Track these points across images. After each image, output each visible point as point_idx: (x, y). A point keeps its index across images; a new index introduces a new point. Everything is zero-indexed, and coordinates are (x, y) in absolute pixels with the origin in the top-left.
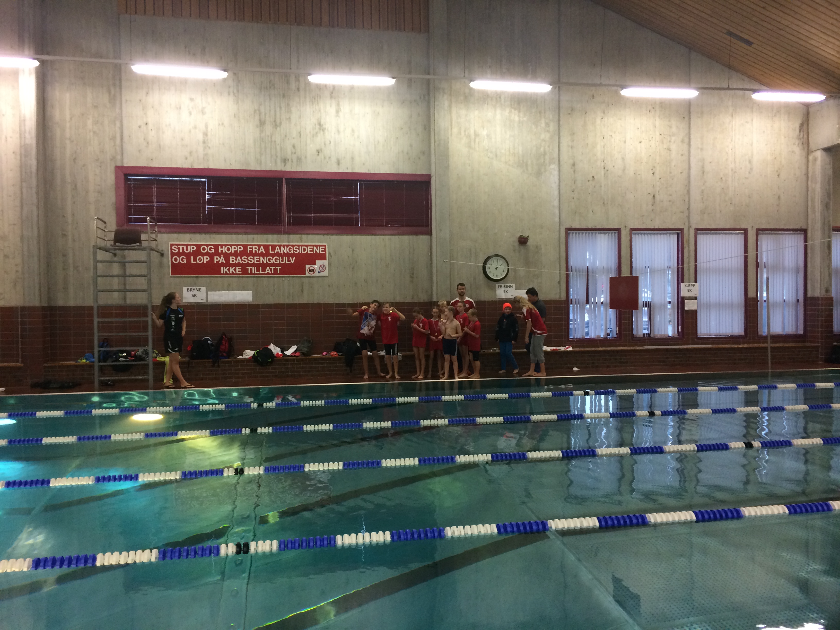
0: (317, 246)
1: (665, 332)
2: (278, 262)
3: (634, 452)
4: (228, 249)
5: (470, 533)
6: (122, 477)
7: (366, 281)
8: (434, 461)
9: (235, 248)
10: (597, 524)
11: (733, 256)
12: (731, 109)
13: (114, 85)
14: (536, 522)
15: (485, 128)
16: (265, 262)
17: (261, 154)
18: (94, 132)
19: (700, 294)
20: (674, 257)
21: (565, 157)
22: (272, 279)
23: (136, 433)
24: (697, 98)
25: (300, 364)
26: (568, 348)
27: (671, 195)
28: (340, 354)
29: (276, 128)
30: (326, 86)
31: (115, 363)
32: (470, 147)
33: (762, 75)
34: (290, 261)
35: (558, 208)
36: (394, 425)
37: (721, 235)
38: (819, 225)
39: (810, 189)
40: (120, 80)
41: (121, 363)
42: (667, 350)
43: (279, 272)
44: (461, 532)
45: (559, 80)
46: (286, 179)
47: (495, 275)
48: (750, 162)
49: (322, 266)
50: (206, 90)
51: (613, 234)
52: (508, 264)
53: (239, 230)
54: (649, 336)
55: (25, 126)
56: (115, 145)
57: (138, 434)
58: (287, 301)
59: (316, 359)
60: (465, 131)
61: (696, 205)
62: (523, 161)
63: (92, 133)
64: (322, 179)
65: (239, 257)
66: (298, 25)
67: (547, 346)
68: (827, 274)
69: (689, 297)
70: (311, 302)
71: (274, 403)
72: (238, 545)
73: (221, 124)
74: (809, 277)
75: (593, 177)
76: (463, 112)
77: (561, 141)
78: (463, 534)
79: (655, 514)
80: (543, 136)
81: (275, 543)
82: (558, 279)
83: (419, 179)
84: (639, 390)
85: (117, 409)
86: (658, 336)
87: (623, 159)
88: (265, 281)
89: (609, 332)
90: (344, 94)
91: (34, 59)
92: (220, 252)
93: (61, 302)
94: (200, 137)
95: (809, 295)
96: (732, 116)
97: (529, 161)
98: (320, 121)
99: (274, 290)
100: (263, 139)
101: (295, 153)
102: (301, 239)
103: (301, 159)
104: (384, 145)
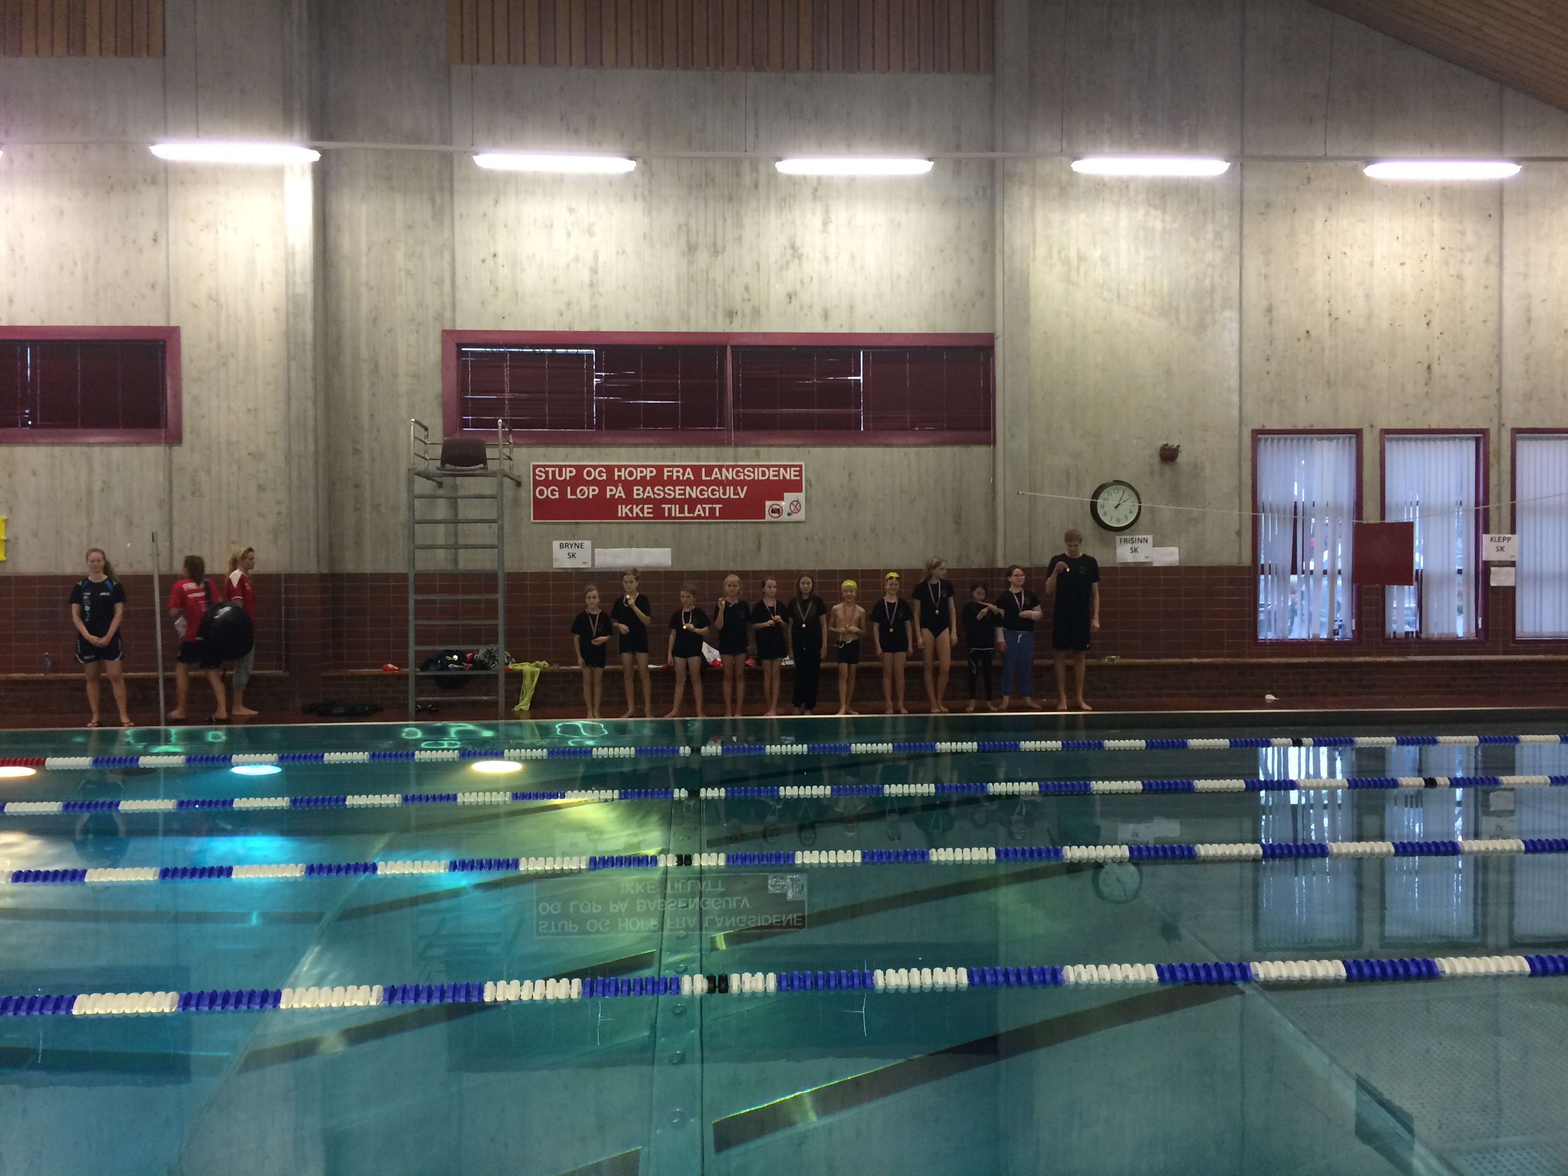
0: (785, 467)
1: (1449, 629)
2: (717, 496)
3: (1401, 850)
4: (631, 474)
5: (1108, 978)
7: (873, 530)
8: (1023, 854)
9: (642, 472)
10: (1343, 973)
13: (441, 189)
14: (1229, 965)
15: (1098, 246)
16: (694, 496)
17: (689, 303)
18: (408, 272)
19: (1522, 554)
20: (1469, 485)
21: (1252, 296)
22: (706, 526)
24: (1517, 177)
27: (1462, 365)
29: (716, 257)
30: (805, 178)
31: (440, 673)
32: (1068, 281)
34: (738, 494)
35: (1238, 392)
36: (940, 790)
40: (451, 180)
41: (451, 673)
42: (1454, 664)
43: (717, 515)
44: (1092, 975)
45: (1244, 153)
46: (732, 347)
47: (1114, 519)
49: (795, 503)
50: (596, 192)
51: (1347, 440)
52: (1139, 498)
53: (649, 440)
54: (1418, 637)
55: (294, 264)
56: (441, 294)
60: (1060, 252)
61: (1513, 386)
62: (1170, 305)
63: (403, 274)
64: (797, 347)
65: (649, 488)
66: (757, 70)
69: (1500, 561)
70: (774, 567)
72: (710, 979)
73: (621, 252)
75: (1308, 332)
76: (1056, 217)
77: (1245, 265)
78: (1096, 979)
79: (1452, 959)
80: (1209, 257)
81: (772, 980)
82: (1235, 528)
83: (973, 343)
84: (1402, 739)
86: (1436, 637)
87: (1367, 296)
88: (694, 531)
89: (1336, 627)
90: (838, 191)
91: (312, 148)
92: (616, 478)
93: (350, 567)
94: (585, 276)
97: (1183, 306)
98: (795, 242)
99: (710, 546)
100: (692, 277)
101: (749, 300)
102: (758, 454)
103: (759, 311)
104: (908, 282)
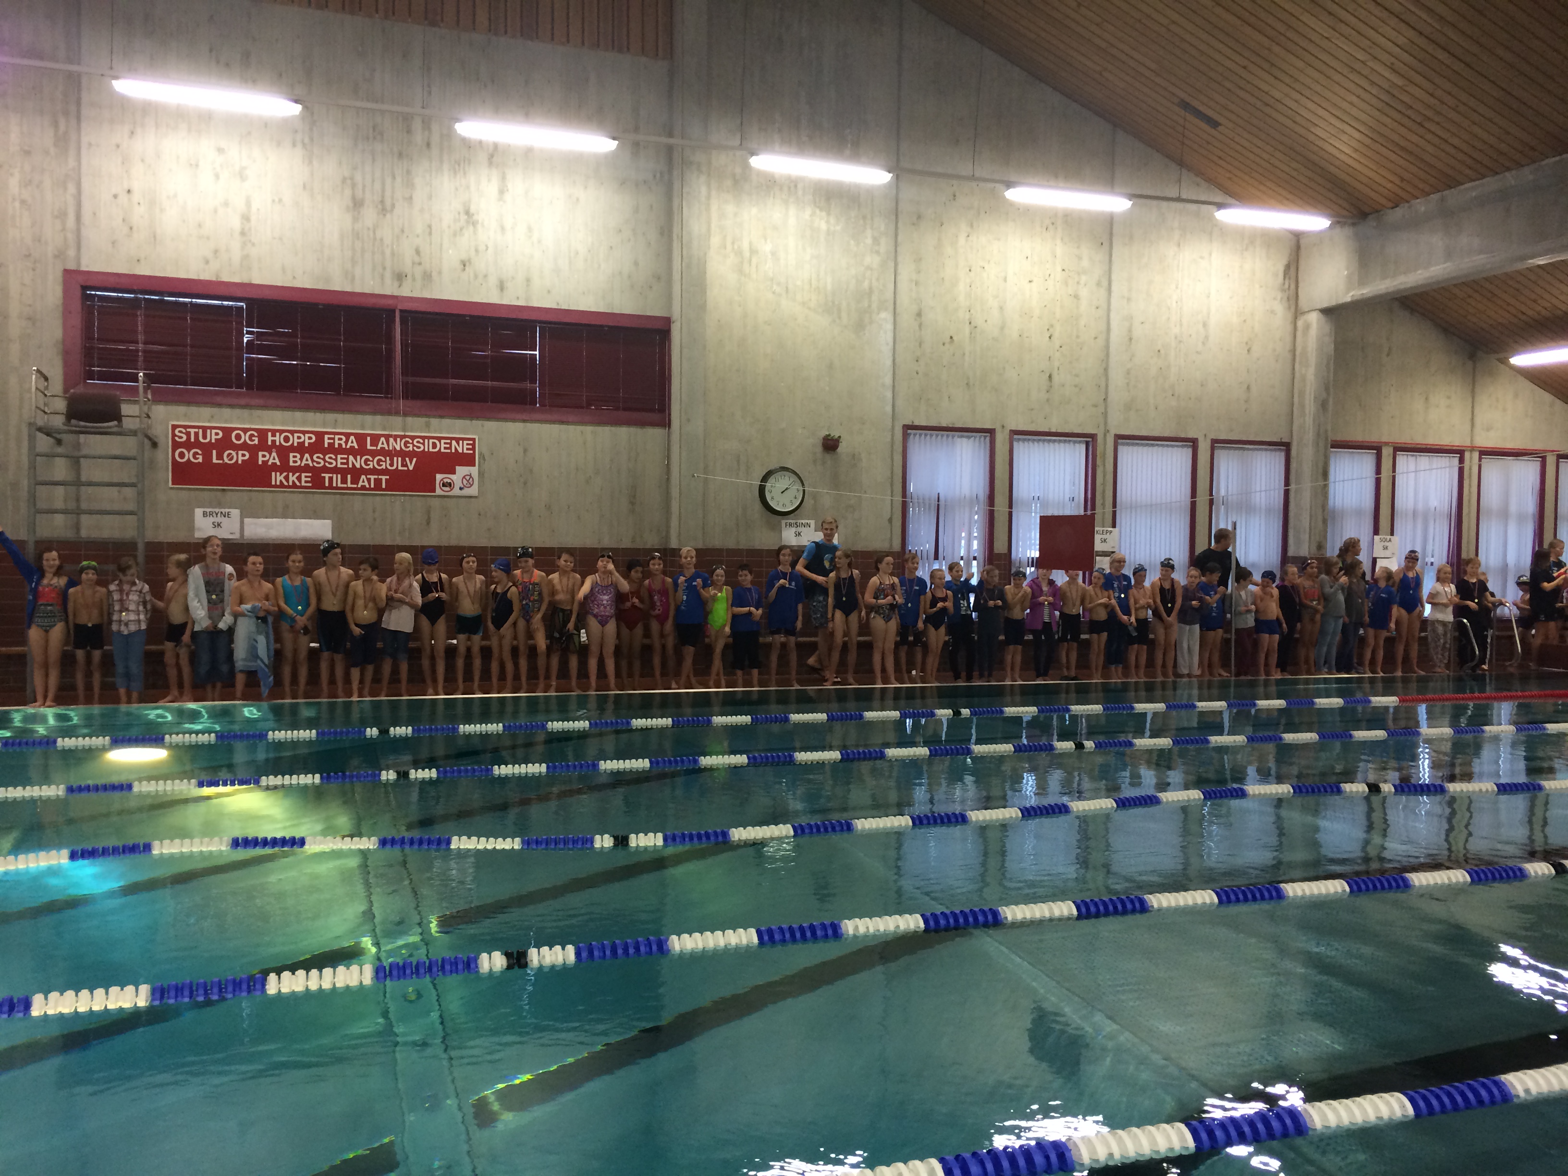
0: (458, 440)
2: (384, 467)
4: (287, 439)
7: (548, 507)
9: (299, 438)
11: (1174, 483)
12: (1178, 234)
13: (66, 113)
14: (981, 910)
15: (768, 241)
16: (358, 466)
17: (354, 262)
18: (23, 202)
20: (1080, 482)
21: (904, 300)
22: (370, 498)
24: (1127, 212)
27: (1077, 376)
29: (384, 215)
30: (480, 142)
32: (741, 272)
33: (1230, 179)
34: (406, 466)
35: (891, 389)
39: (1297, 375)
40: (78, 103)
43: (384, 486)
46: (402, 311)
47: (781, 503)
48: (1205, 325)
50: (249, 134)
51: (982, 439)
52: (803, 485)
56: (64, 229)
60: (733, 243)
61: (1117, 396)
62: (833, 302)
63: (17, 204)
64: (470, 316)
65: (307, 455)
66: (431, 24)
68: (1320, 518)
69: (1103, 552)
70: (444, 543)
71: (410, 728)
72: (509, 955)
73: (277, 200)
74: (1292, 523)
75: (951, 337)
76: (730, 208)
77: (899, 271)
80: (868, 260)
82: (887, 514)
83: (650, 325)
87: (1001, 308)
88: (357, 503)
90: (515, 159)
92: (270, 443)
94: (236, 223)
95: (1291, 553)
96: (1179, 245)
97: (844, 304)
98: (469, 208)
99: (375, 519)
100: (358, 234)
101: (420, 264)
102: (428, 425)
103: (431, 276)
104: (586, 260)
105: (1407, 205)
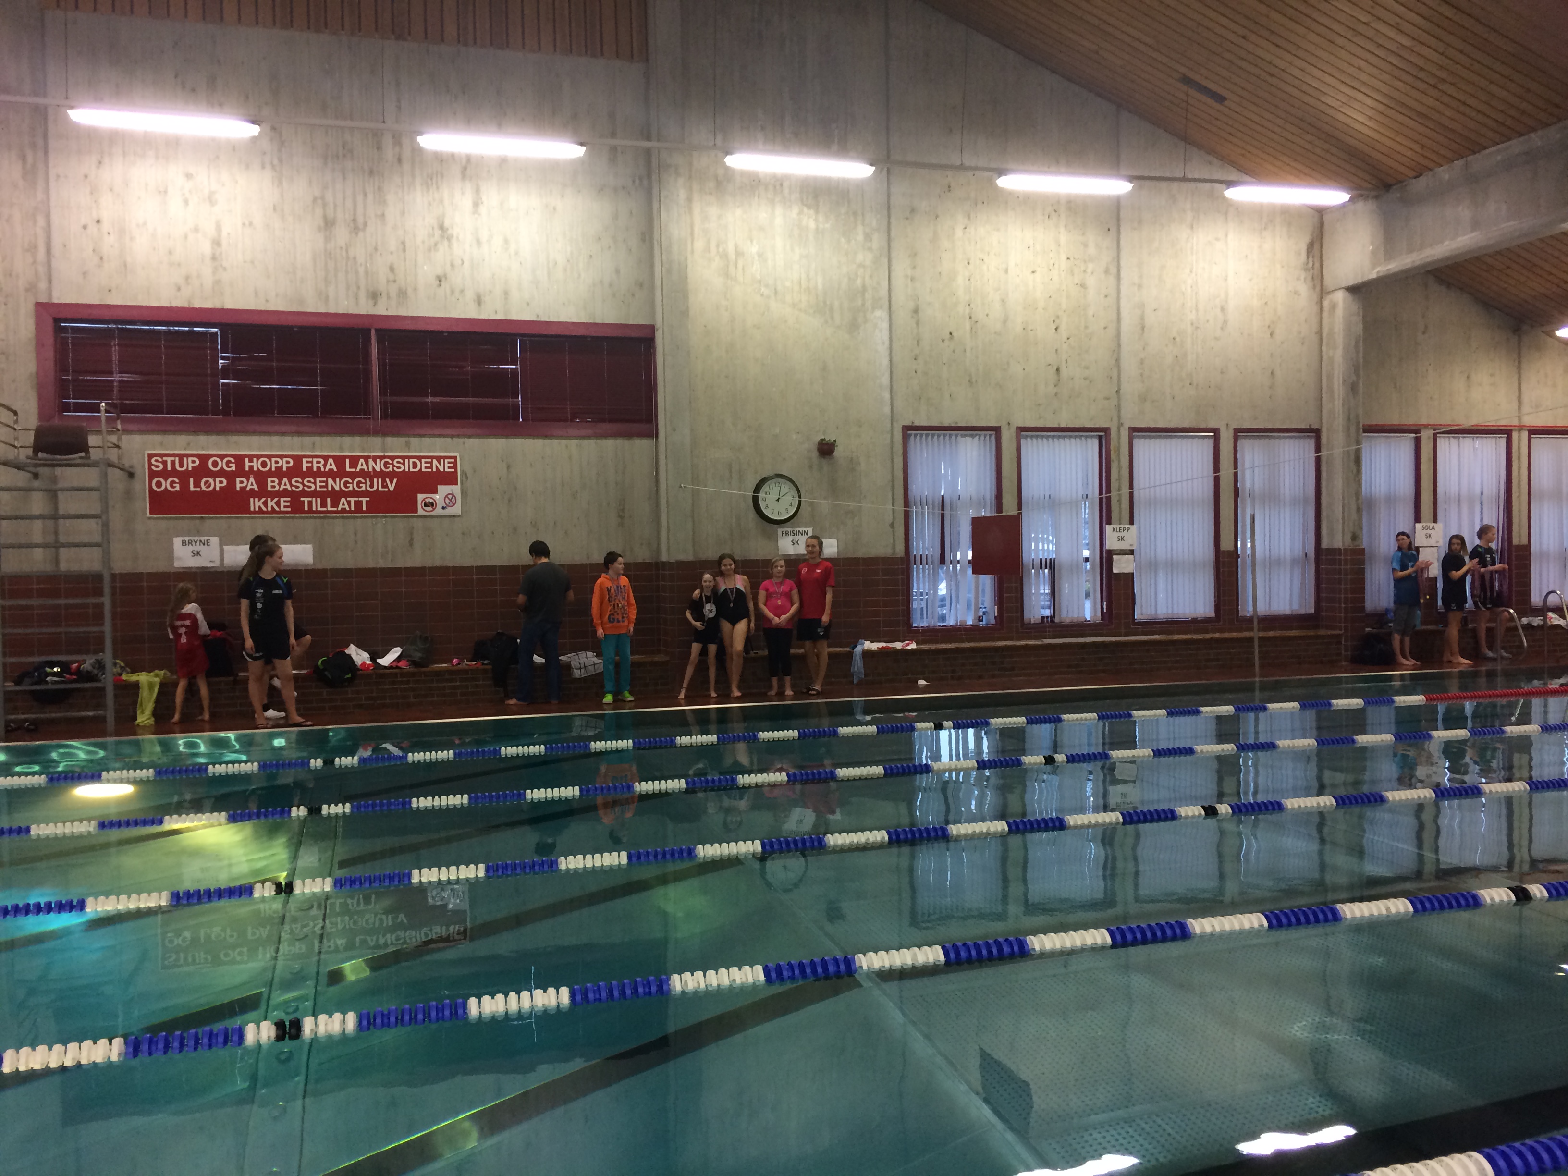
0: (438, 459)
1: (1079, 613)
2: (364, 488)
3: (1014, 828)
4: (264, 464)
5: (715, 984)
6: (53, 905)
8: (656, 856)
9: (277, 462)
10: (942, 958)
11: (1195, 477)
12: (1189, 215)
13: (34, 146)
14: (835, 960)
15: (755, 242)
16: (337, 489)
17: (327, 281)
19: (1139, 544)
20: (1093, 478)
21: (900, 297)
22: (352, 521)
23: (81, 821)
24: (1130, 195)
25: (408, 682)
26: (908, 645)
27: (1087, 368)
28: (486, 662)
29: (357, 233)
30: (453, 156)
31: (38, 687)
32: (727, 275)
33: (1243, 155)
34: (387, 487)
35: (889, 389)
36: (585, 793)
37: (1174, 440)
38: (1339, 422)
39: (1325, 357)
40: (45, 137)
41: (50, 686)
42: (1084, 646)
43: (364, 509)
44: (698, 982)
45: (888, 157)
46: (377, 330)
47: (776, 512)
48: (1223, 309)
49: (450, 497)
50: (218, 157)
51: (988, 437)
52: (799, 491)
53: (284, 428)
54: (1052, 621)
56: (34, 262)
57: (85, 822)
58: (382, 564)
59: (439, 673)
60: (718, 246)
61: (1131, 388)
62: (825, 302)
64: (449, 332)
65: (285, 480)
66: (399, 37)
67: (872, 642)
68: (1354, 507)
69: (1121, 550)
70: (429, 563)
71: (356, 758)
72: (280, 1025)
73: (247, 223)
74: (1324, 514)
75: (951, 334)
76: (713, 211)
77: (893, 268)
78: (702, 986)
79: (1042, 936)
80: (860, 257)
81: (351, 1020)
82: (889, 519)
83: (634, 334)
84: (1031, 719)
85: (43, 776)
86: (1068, 620)
87: (1003, 301)
88: (338, 527)
89: (981, 614)
90: (488, 171)
92: (247, 469)
94: (206, 248)
95: (1325, 544)
96: (1192, 227)
97: (836, 304)
98: (443, 223)
99: (356, 542)
100: (330, 254)
101: (395, 281)
102: (408, 444)
103: (406, 293)
104: (565, 270)
105: (1430, 173)
